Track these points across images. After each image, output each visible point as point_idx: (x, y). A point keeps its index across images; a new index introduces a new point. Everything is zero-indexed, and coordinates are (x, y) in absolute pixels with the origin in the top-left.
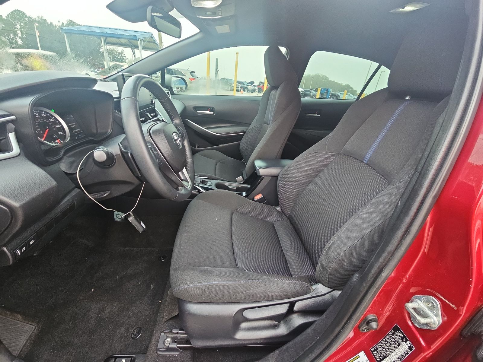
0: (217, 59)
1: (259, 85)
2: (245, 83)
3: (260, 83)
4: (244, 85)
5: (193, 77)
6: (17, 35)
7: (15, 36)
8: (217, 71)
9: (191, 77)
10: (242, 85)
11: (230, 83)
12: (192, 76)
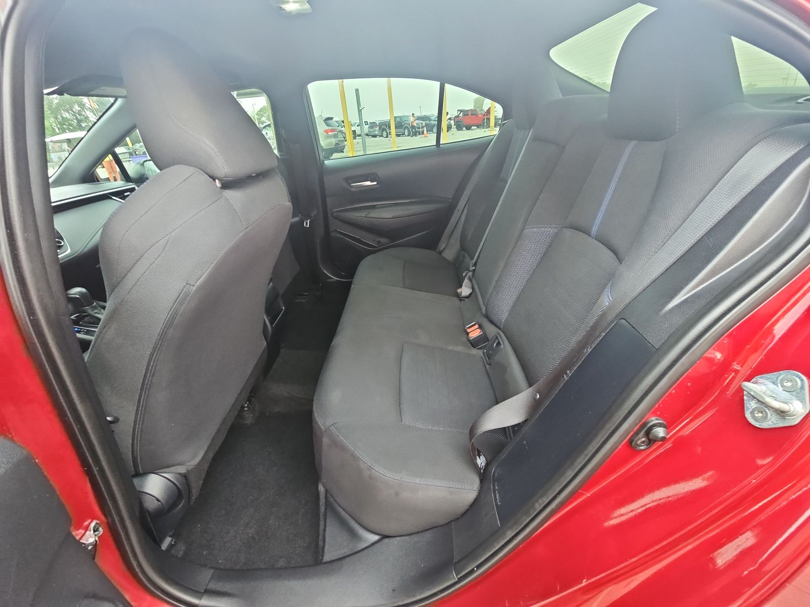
0: (357, 90)
1: (458, 117)
2: (432, 118)
3: (459, 112)
4: (431, 122)
5: (330, 128)
6: (84, 105)
7: (83, 109)
8: (360, 111)
9: (327, 128)
10: (428, 122)
11: (407, 122)
12: (328, 125)
